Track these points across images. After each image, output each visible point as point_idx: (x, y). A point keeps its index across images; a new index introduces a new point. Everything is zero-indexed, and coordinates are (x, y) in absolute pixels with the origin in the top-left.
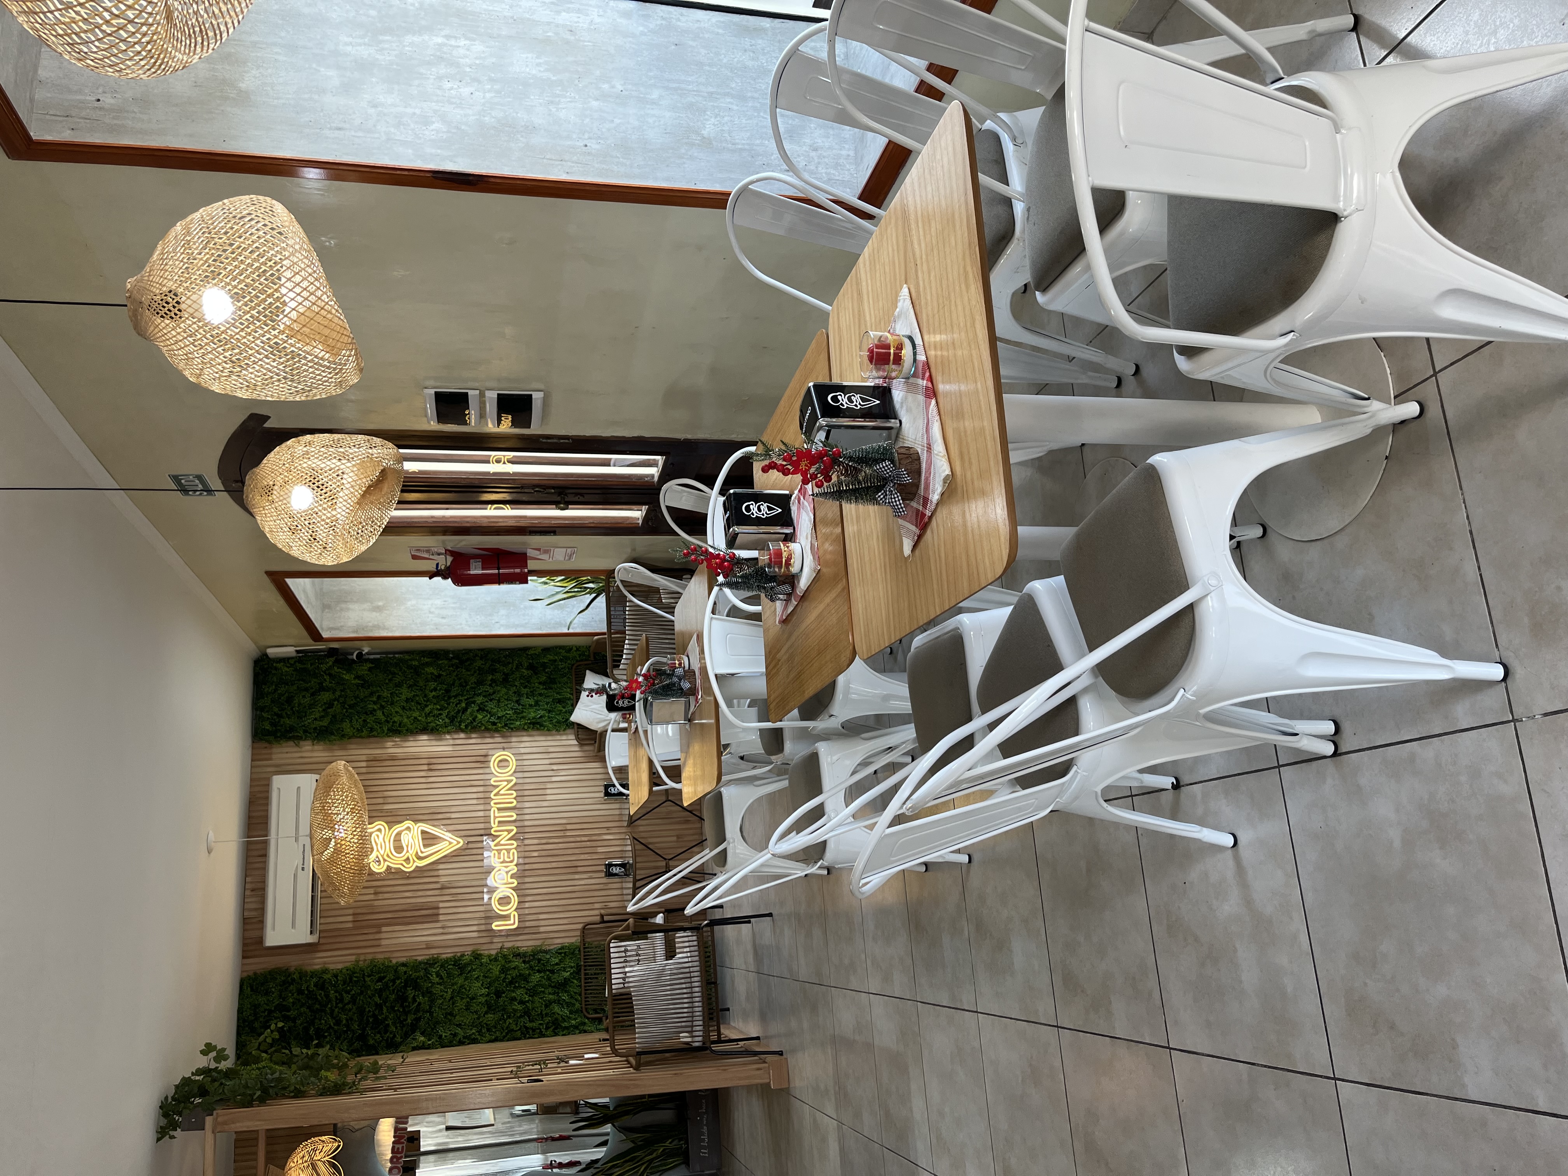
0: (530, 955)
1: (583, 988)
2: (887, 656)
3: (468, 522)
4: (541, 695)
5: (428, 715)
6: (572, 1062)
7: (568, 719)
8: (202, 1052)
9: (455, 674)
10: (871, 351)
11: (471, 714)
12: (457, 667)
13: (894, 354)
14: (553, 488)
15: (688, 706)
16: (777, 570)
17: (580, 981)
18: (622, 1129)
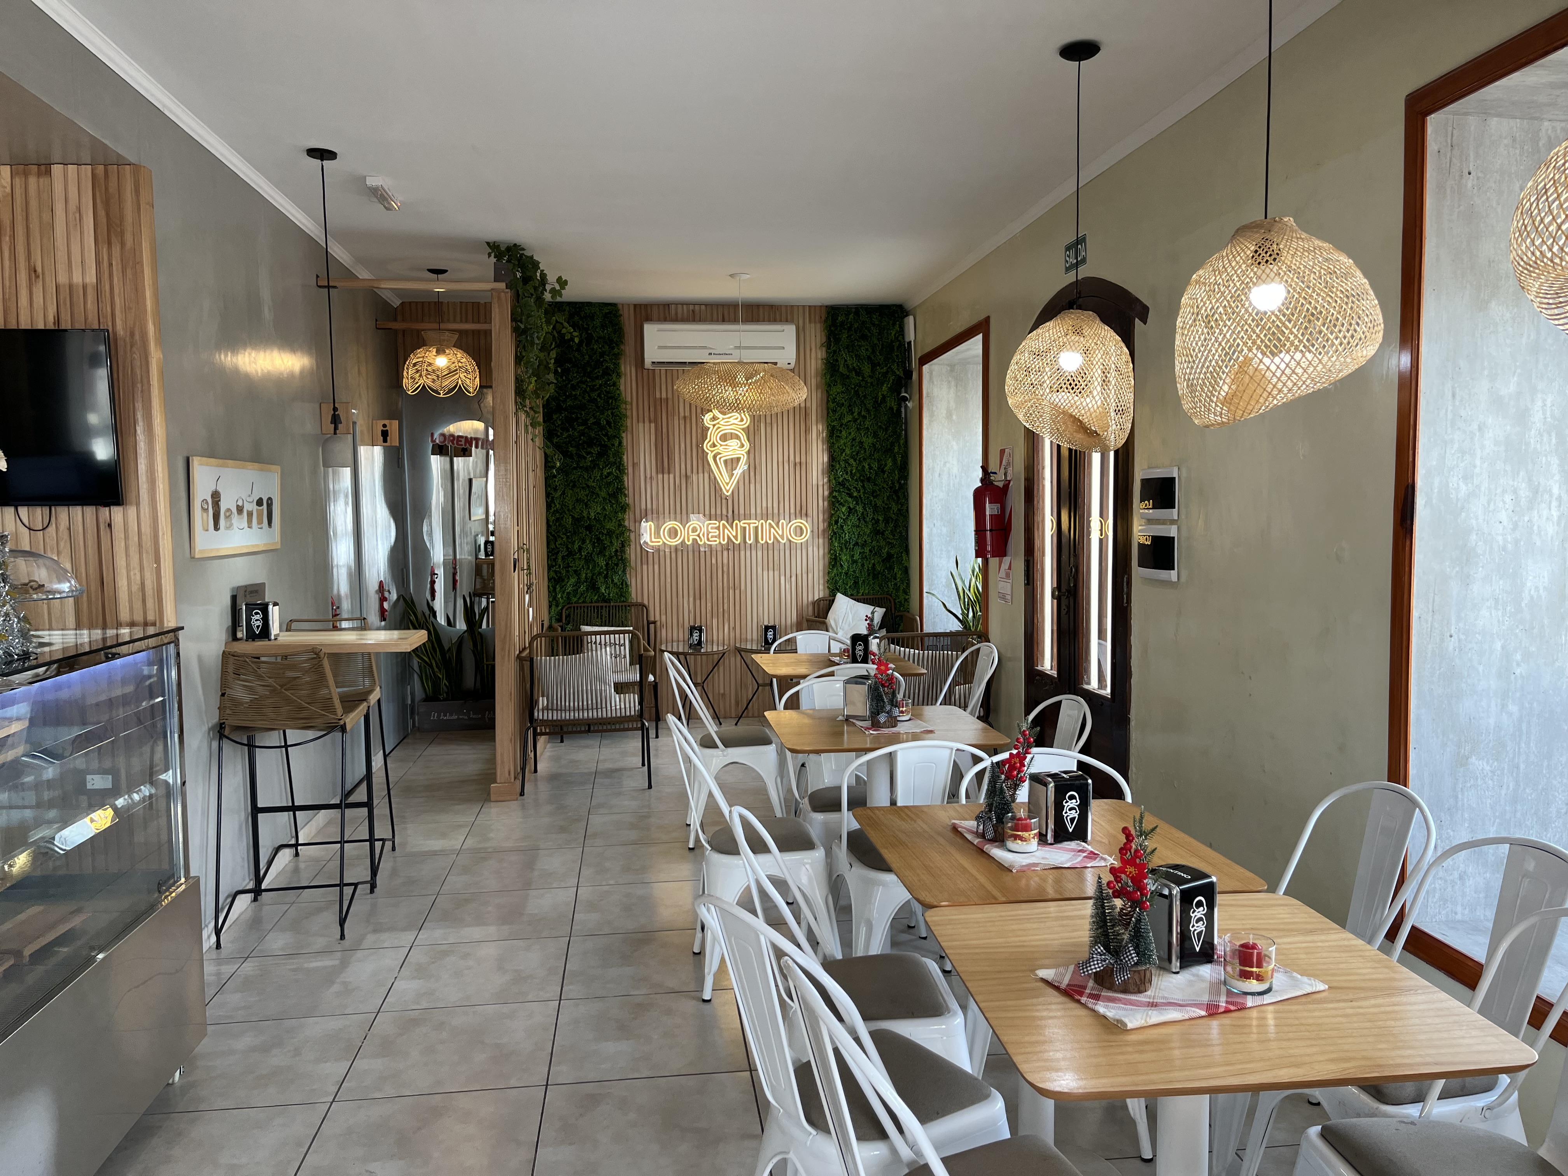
0: (622, 557)
1: (590, 605)
2: (906, 922)
3: (1038, 502)
4: (863, 565)
5: (846, 461)
6: (527, 597)
7: (838, 591)
8: (560, 279)
9: (885, 486)
10: (1254, 947)
11: (846, 501)
12: (891, 488)
13: (1252, 972)
14: (1075, 585)
15: (862, 719)
16: (1010, 825)
17: (596, 602)
18: (461, 639)
